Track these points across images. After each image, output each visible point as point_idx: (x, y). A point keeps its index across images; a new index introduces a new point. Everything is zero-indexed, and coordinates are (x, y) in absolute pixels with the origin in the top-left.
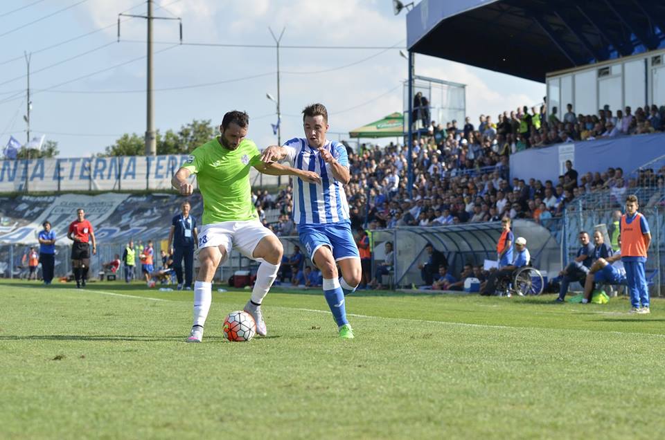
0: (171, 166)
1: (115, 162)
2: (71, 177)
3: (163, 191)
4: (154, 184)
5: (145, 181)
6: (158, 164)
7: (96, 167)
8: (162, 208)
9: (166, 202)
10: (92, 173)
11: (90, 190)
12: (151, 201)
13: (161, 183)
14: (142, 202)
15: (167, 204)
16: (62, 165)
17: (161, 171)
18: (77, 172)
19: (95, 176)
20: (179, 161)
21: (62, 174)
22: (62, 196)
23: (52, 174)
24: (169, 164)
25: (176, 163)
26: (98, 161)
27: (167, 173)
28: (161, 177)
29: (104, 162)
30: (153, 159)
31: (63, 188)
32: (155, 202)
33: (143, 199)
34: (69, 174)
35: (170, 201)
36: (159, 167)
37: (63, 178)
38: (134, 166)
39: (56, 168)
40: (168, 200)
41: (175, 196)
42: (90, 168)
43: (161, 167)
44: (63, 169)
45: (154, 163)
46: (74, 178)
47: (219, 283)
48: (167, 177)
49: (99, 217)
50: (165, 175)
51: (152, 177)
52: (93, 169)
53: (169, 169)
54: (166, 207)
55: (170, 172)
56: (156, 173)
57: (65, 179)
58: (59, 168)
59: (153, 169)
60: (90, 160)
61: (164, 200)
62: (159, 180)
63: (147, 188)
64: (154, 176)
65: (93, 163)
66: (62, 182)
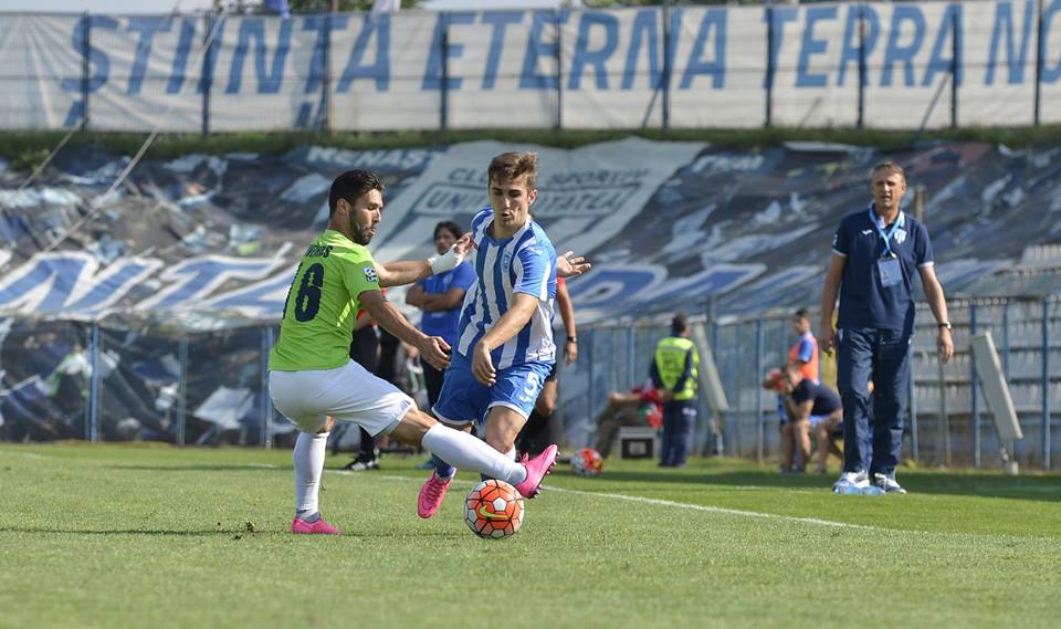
0: (855, 43)
1: (651, 24)
2: (489, 78)
3: (827, 133)
4: (793, 108)
5: (761, 95)
6: (807, 35)
7: (582, 43)
8: (821, 195)
9: (837, 173)
10: (567, 65)
11: (557, 127)
12: (781, 170)
13: (818, 102)
14: (751, 172)
15: (839, 182)
16: (457, 34)
17: (817, 61)
18: (513, 61)
19: (576, 75)
20: (885, 25)
21: (456, 67)
22: (454, 149)
23: (421, 70)
24: (848, 35)
25: (876, 31)
26: (587, 20)
27: (843, 69)
28: (820, 81)
29: (612, 24)
30: (792, 17)
31: (458, 119)
32: (794, 173)
33: (750, 163)
34: (481, 69)
35: (853, 171)
36: (811, 45)
37: (458, 81)
38: (721, 42)
39: (433, 49)
40: (844, 166)
41: (870, 150)
42: (555, 50)
43: (821, 47)
44: (459, 48)
45: (792, 30)
46: (499, 83)
47: (1039, 473)
48: (840, 83)
49: (588, 229)
50: (833, 77)
51: (785, 81)
52: (568, 49)
53: (847, 51)
54: (836, 190)
55: (853, 64)
56: (802, 68)
57: (466, 86)
58: (443, 47)
59: (788, 55)
60: (557, 18)
61: (831, 168)
62: (812, 93)
63: (768, 123)
64: (791, 77)
65: (571, 29)
66: (456, 98)
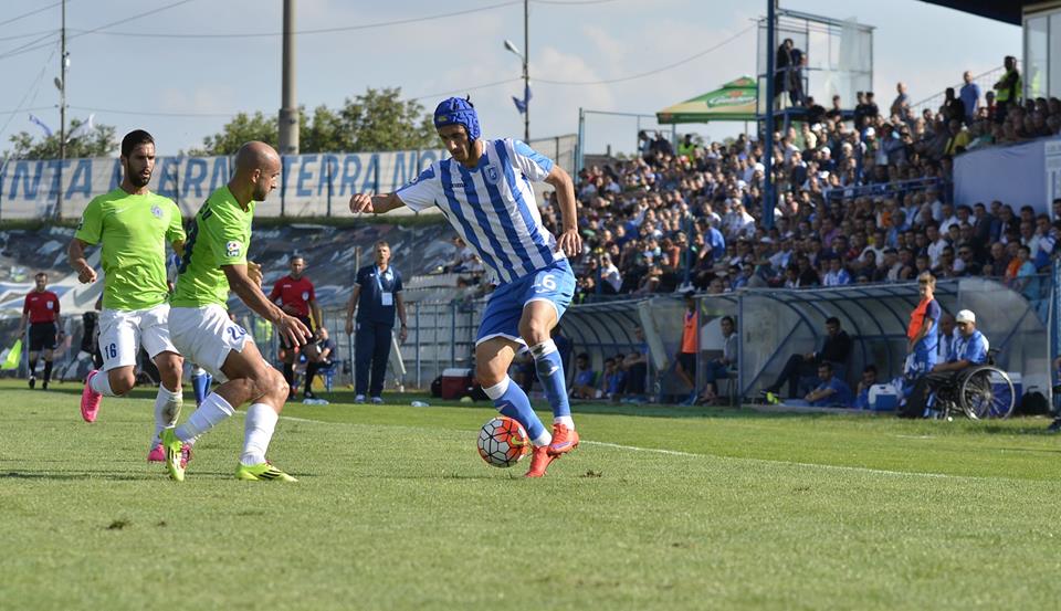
0: (326, 174)
1: (224, 165)
3: (312, 219)
4: (295, 207)
5: (280, 200)
6: (302, 169)
7: (188, 174)
8: (309, 251)
9: (317, 239)
10: (180, 187)
12: (288, 238)
13: (308, 204)
14: (274, 239)
15: (317, 245)
17: (307, 183)
19: (186, 190)
20: (341, 165)
24: (323, 170)
25: (337, 169)
26: (192, 162)
27: (320, 187)
28: (308, 193)
29: (203, 164)
30: (295, 161)
32: (295, 240)
33: (274, 234)
35: (326, 238)
36: (304, 175)
39: (113, 177)
40: (321, 236)
41: (334, 228)
42: (176, 177)
43: (309, 176)
45: (295, 167)
47: (414, 391)
48: (319, 193)
50: (315, 191)
51: (291, 193)
52: (182, 177)
53: (322, 178)
54: (317, 248)
55: (326, 184)
56: (300, 186)
59: (293, 179)
60: (176, 161)
61: (314, 237)
62: (305, 199)
63: (282, 214)
64: (294, 191)
65: (182, 169)
